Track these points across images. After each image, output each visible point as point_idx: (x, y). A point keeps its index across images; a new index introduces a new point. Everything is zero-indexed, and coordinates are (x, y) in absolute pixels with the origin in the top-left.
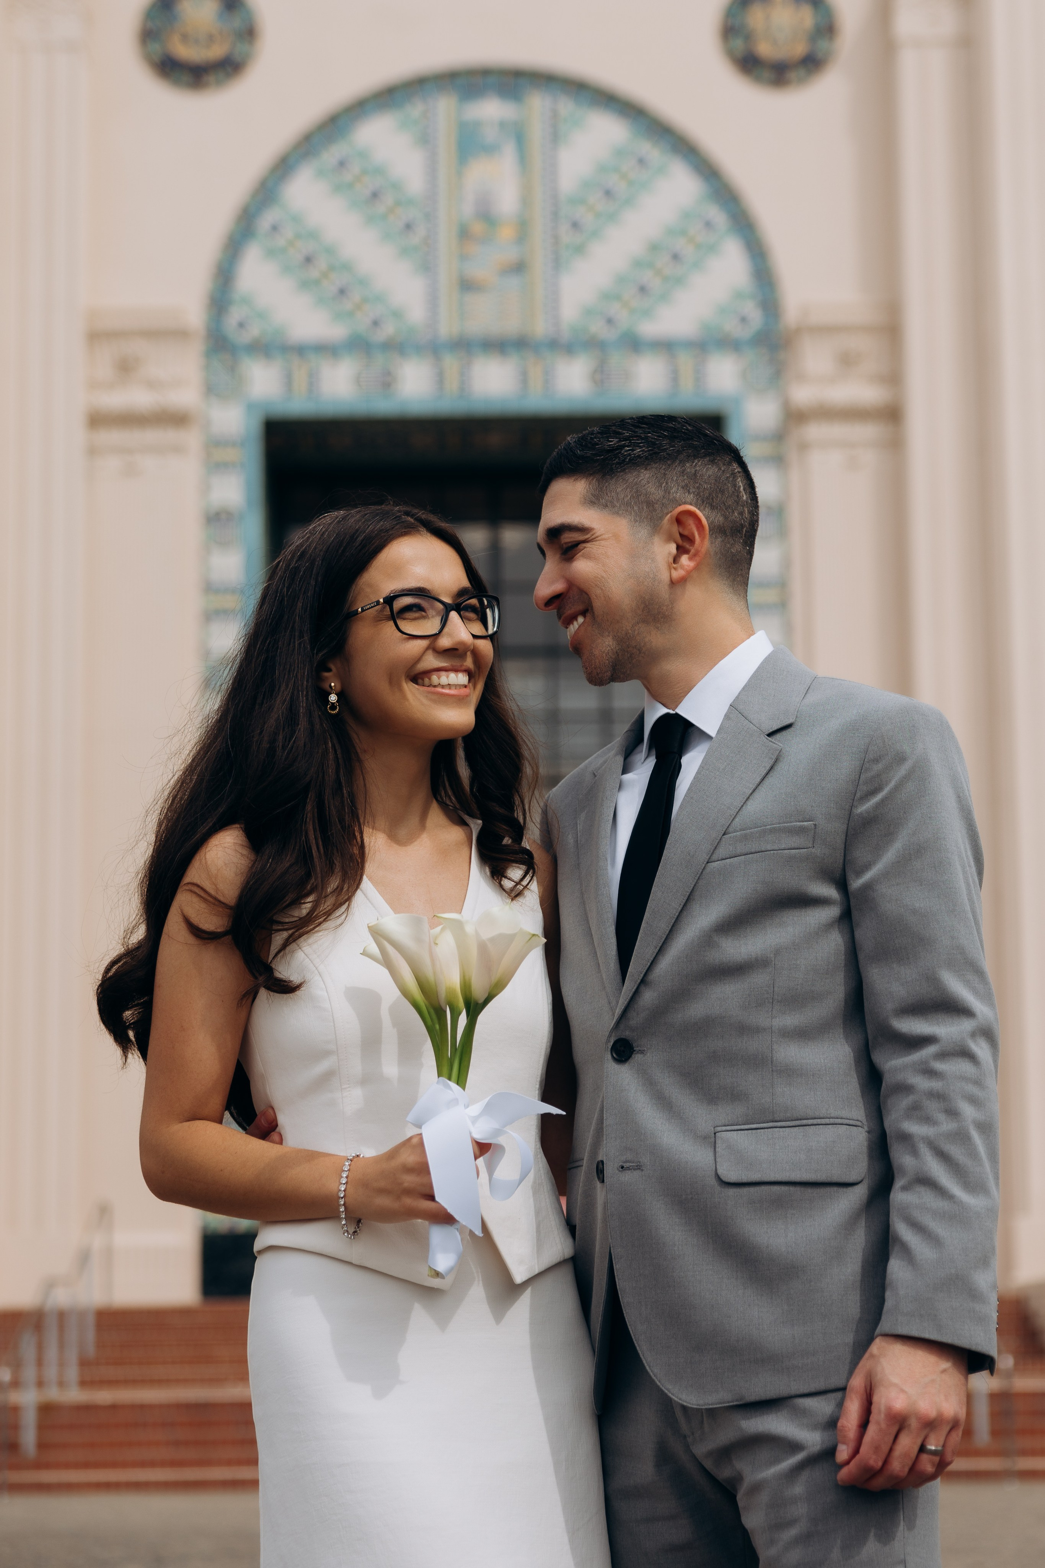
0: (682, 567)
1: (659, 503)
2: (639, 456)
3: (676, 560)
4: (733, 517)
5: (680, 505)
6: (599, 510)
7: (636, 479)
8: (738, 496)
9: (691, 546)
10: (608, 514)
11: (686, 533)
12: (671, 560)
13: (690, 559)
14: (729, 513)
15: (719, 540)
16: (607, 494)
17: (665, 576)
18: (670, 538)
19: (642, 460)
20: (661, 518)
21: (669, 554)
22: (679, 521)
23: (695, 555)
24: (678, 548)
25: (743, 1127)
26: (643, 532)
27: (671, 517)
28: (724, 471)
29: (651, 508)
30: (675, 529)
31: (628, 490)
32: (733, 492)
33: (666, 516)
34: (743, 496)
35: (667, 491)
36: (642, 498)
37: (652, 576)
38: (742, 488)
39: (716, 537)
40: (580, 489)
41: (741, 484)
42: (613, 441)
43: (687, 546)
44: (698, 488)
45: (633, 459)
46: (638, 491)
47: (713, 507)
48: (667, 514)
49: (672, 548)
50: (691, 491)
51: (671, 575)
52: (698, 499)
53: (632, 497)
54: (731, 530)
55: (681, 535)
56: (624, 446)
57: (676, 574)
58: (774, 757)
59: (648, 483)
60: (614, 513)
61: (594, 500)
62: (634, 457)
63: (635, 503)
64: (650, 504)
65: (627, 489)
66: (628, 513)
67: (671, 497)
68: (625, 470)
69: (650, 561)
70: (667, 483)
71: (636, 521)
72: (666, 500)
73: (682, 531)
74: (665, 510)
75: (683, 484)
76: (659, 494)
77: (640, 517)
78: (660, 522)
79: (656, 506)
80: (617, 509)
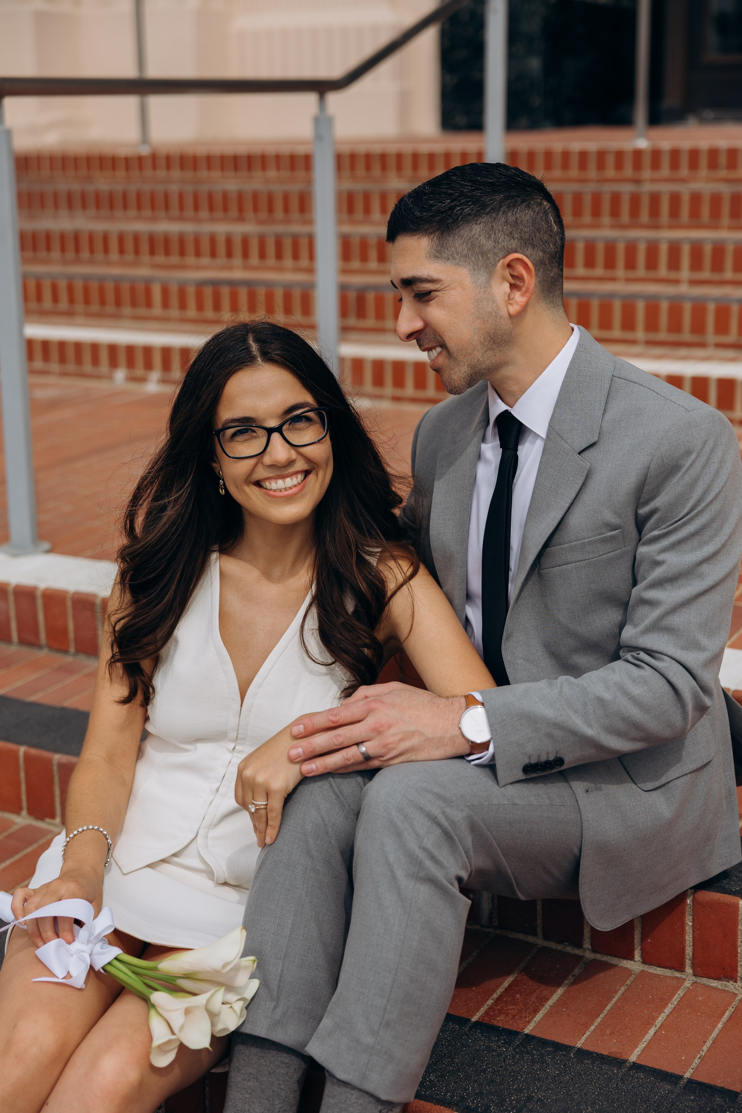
0: (517, 303)
1: (491, 253)
2: (469, 214)
3: (510, 296)
5: (510, 253)
6: (443, 263)
7: (470, 235)
9: (521, 283)
10: (451, 265)
11: (515, 274)
12: (506, 297)
13: (522, 295)
16: (447, 249)
17: (503, 311)
18: (504, 279)
20: (495, 265)
21: (504, 292)
22: (509, 266)
23: (526, 292)
24: (511, 286)
26: (482, 278)
27: (503, 265)
29: (485, 258)
30: (507, 273)
31: (465, 244)
33: (498, 264)
35: (496, 242)
36: (477, 250)
37: (494, 314)
38: (553, 222)
40: (425, 246)
41: (551, 218)
43: (519, 283)
44: (520, 233)
45: (464, 217)
46: (472, 244)
47: (533, 246)
48: (499, 261)
49: (506, 288)
51: (508, 311)
53: (469, 249)
55: (512, 276)
56: (456, 206)
57: (512, 309)
58: (585, 475)
59: (480, 235)
60: (455, 265)
61: (437, 255)
62: (465, 215)
63: (472, 254)
64: (483, 254)
65: (463, 244)
66: (467, 264)
67: (501, 247)
69: (490, 302)
70: (495, 234)
71: (474, 270)
72: (496, 250)
73: (512, 273)
74: (497, 259)
75: (508, 232)
76: (490, 245)
77: (477, 266)
78: (494, 269)
79: (489, 255)
80: (457, 261)
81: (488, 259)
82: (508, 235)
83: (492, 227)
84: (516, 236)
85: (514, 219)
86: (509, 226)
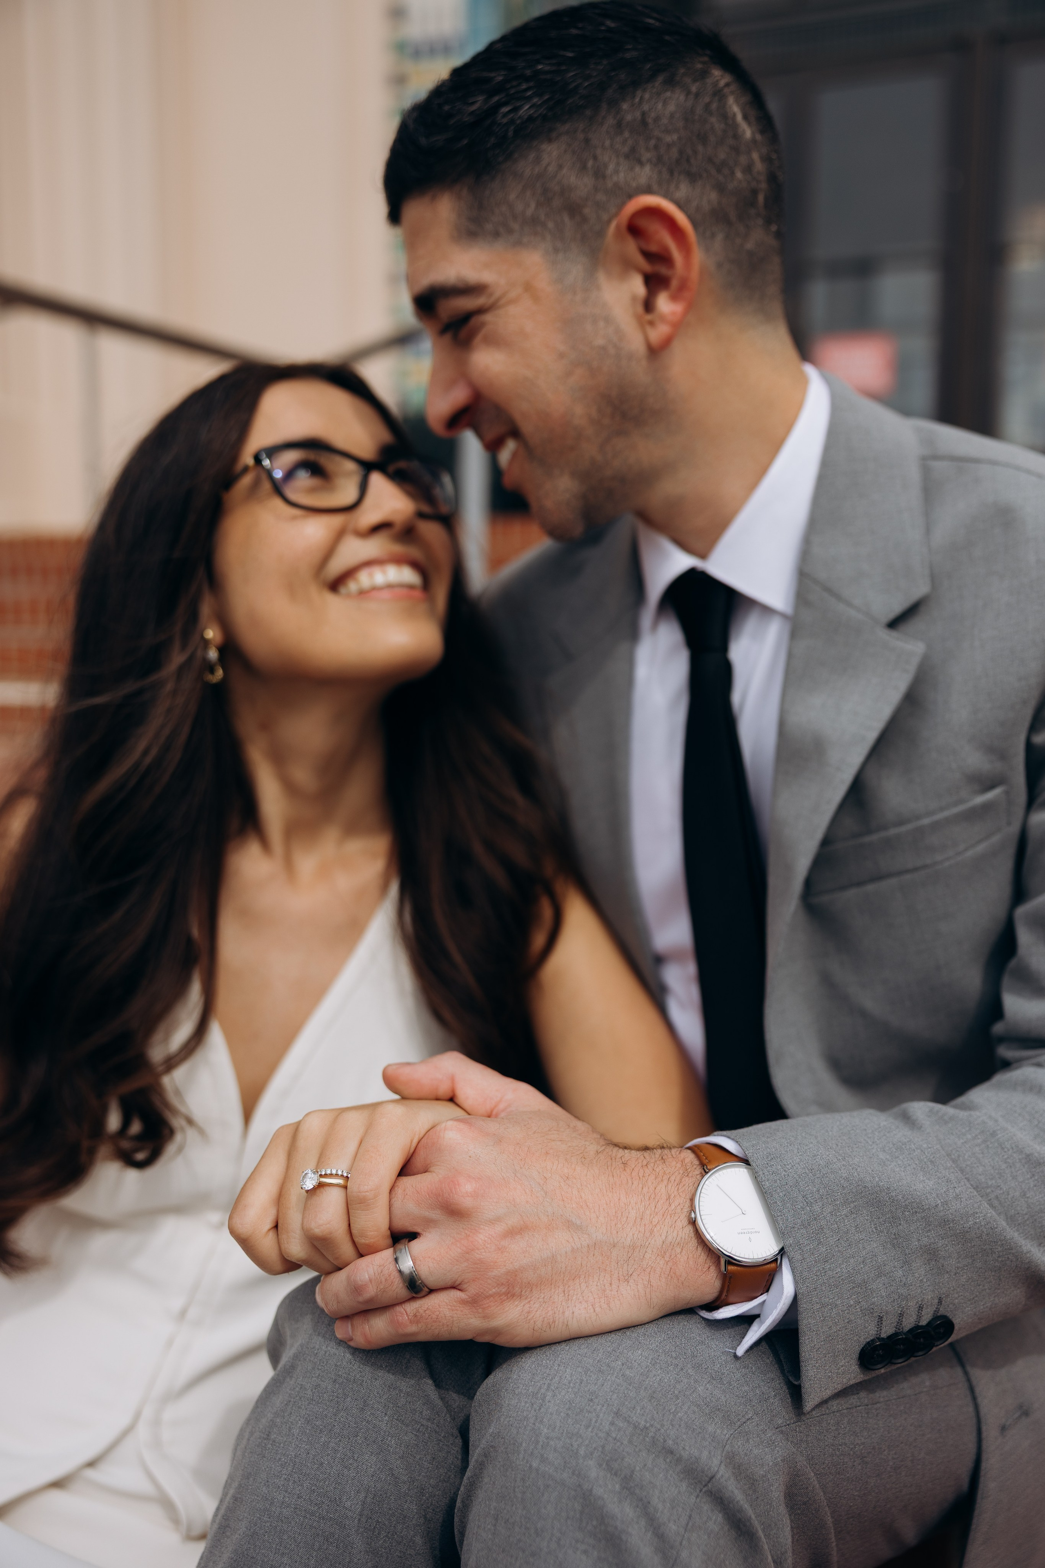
0: (663, 319)
1: (592, 204)
3: (648, 305)
5: (630, 197)
6: (485, 246)
8: (735, 136)
9: (667, 270)
10: (504, 248)
11: (651, 248)
12: (640, 309)
13: (674, 298)
16: (492, 211)
17: (635, 342)
18: (627, 266)
20: (601, 234)
21: (634, 298)
22: (634, 229)
23: (681, 289)
24: (646, 280)
27: (618, 227)
28: (697, 93)
29: (577, 217)
30: (631, 247)
31: (529, 192)
32: (724, 131)
33: (611, 228)
34: (743, 133)
35: (599, 174)
36: (557, 201)
38: (738, 117)
39: (713, 236)
40: (447, 214)
41: (734, 110)
43: (663, 270)
44: (656, 147)
46: (546, 188)
47: (693, 178)
48: (609, 222)
49: (637, 286)
50: (644, 159)
51: (646, 338)
53: (539, 204)
54: (737, 209)
55: (644, 255)
57: (657, 334)
59: (561, 167)
60: (514, 245)
61: (472, 229)
63: (547, 215)
64: (576, 210)
65: (526, 192)
66: (539, 238)
67: (610, 184)
69: (601, 324)
70: (595, 158)
71: (556, 251)
72: (601, 197)
73: (642, 248)
74: (605, 217)
75: (626, 149)
77: (563, 240)
78: (601, 243)
80: (517, 236)
81: (585, 220)
82: (627, 157)
83: (587, 141)
84: (646, 156)
85: (638, 114)
86: (626, 134)
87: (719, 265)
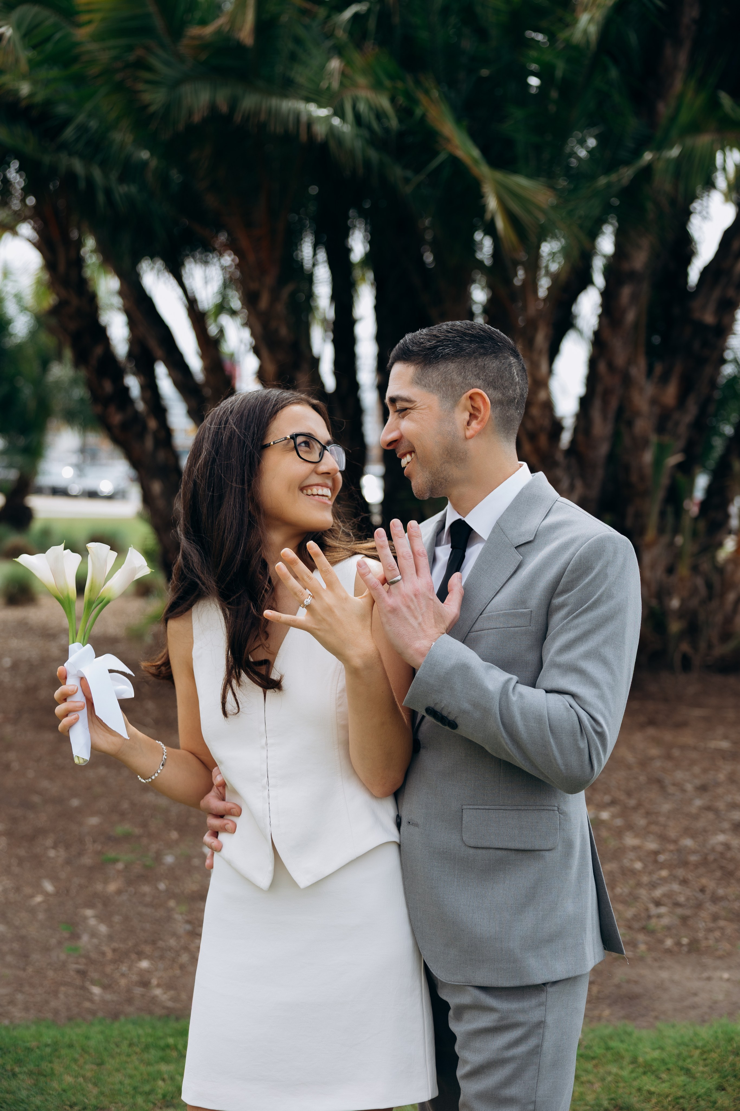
0: (472, 429)
1: (459, 386)
2: (448, 354)
3: (468, 423)
4: (509, 394)
5: (473, 388)
6: (420, 388)
7: (445, 369)
8: (512, 380)
9: (479, 414)
10: (426, 392)
11: (475, 406)
12: (466, 423)
13: (478, 424)
14: (506, 391)
15: (499, 408)
16: (426, 378)
17: (461, 433)
18: (465, 409)
19: (450, 356)
20: (460, 396)
21: (464, 420)
22: (471, 398)
23: (482, 421)
24: (471, 415)
25: (480, 807)
26: (448, 405)
27: (466, 396)
28: (503, 364)
29: (454, 389)
30: (469, 403)
31: (439, 376)
32: (509, 377)
33: (463, 395)
34: (516, 379)
35: (465, 378)
36: (449, 382)
37: (452, 434)
38: (516, 373)
39: (496, 408)
40: (410, 373)
41: (515, 371)
42: (432, 342)
43: (477, 414)
44: (485, 376)
45: (444, 356)
46: (446, 377)
47: (495, 388)
48: (464, 393)
49: (467, 415)
50: (480, 379)
51: (465, 434)
52: (485, 383)
53: (442, 381)
54: (507, 402)
55: (472, 406)
56: (439, 346)
57: (469, 433)
58: (517, 565)
59: (453, 372)
60: (430, 391)
61: (418, 382)
62: (445, 354)
63: (444, 385)
64: (453, 386)
66: (438, 392)
67: (467, 382)
68: (438, 362)
69: (452, 425)
71: (443, 397)
72: (463, 385)
73: (473, 405)
74: (463, 391)
75: (476, 373)
76: (459, 380)
77: (447, 395)
78: (459, 399)
79: (457, 388)
80: (432, 389)
81: (456, 391)
82: (476, 375)
83: (464, 366)
84: (482, 377)
85: (483, 364)
87: (496, 418)
